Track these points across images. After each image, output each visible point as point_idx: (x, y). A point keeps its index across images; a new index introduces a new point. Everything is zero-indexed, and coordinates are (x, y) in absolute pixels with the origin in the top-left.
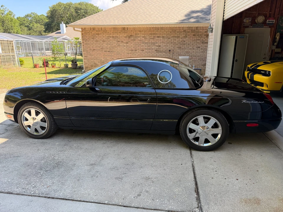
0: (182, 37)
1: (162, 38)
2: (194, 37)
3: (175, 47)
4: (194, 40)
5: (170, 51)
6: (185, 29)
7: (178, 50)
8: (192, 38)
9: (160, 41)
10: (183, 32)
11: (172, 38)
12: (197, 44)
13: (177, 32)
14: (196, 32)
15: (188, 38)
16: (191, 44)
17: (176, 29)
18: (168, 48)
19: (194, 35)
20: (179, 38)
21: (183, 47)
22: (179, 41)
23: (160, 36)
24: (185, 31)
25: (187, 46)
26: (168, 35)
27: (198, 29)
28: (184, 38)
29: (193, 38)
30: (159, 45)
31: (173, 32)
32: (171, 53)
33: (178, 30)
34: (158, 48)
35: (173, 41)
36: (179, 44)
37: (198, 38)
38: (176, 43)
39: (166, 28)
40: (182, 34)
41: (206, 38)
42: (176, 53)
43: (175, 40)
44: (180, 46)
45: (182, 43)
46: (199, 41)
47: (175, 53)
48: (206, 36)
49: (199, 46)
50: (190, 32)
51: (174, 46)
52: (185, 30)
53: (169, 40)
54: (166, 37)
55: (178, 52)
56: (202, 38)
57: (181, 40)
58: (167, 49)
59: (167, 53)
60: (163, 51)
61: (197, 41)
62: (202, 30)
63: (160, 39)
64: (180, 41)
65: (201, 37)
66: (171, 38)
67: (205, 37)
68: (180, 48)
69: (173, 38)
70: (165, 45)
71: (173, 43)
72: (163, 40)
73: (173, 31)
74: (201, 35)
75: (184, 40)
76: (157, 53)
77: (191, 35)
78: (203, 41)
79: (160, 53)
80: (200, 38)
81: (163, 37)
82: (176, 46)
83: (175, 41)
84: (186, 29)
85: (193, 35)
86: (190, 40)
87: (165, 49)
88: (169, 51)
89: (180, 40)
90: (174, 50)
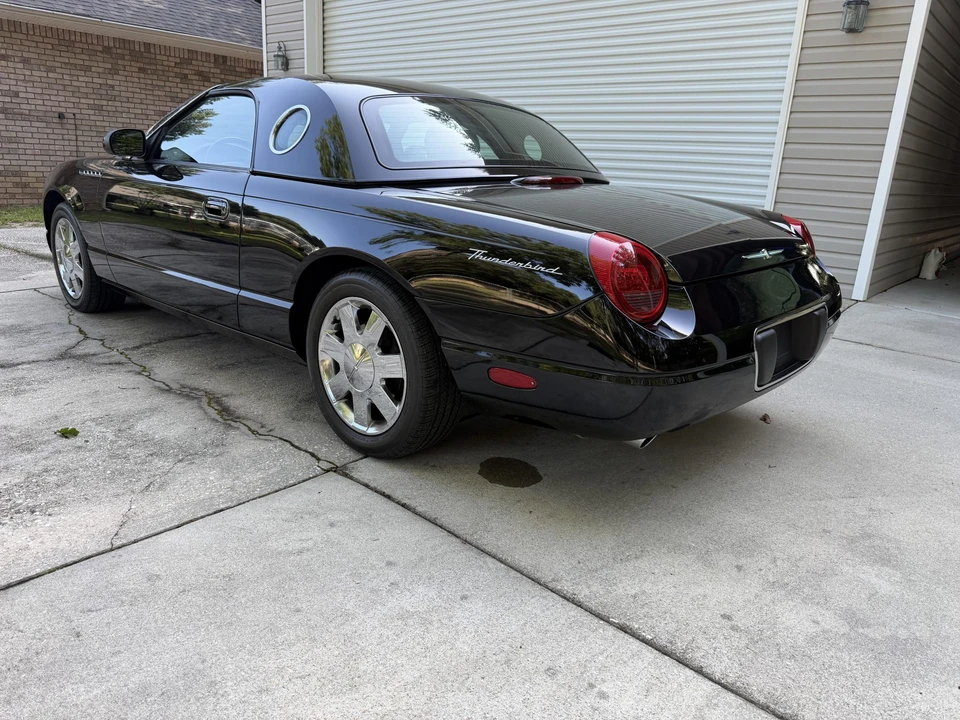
0: (101, 70)
1: (20, 65)
2: (142, 75)
3: (81, 106)
4: (143, 86)
5: (61, 116)
6: (106, 44)
7: (92, 118)
8: (136, 80)
9: (12, 76)
10: (102, 52)
11: (63, 71)
12: (157, 103)
13: (78, 51)
14: (147, 61)
15: (124, 78)
16: (135, 101)
17: (73, 38)
18: (50, 103)
19: (141, 70)
20: (88, 73)
21: (109, 108)
22: (91, 85)
23: (10, 53)
24: (107, 50)
25: (124, 104)
26: (45, 57)
27: (152, 50)
28: (110, 77)
29: (139, 78)
30: (13, 88)
31: (64, 48)
32: (68, 126)
33: (81, 42)
34: (8, 99)
35: (68, 83)
36: (94, 96)
37: (155, 82)
38: (82, 90)
39: (30, 26)
40: (99, 59)
41: (180, 85)
42: (87, 128)
43: (75, 78)
44: (97, 102)
45: (104, 92)
46: (160, 93)
47: (82, 128)
48: (181, 79)
49: (162, 109)
50: (126, 58)
51: (77, 100)
52: (109, 48)
53: (51, 75)
54: (39, 62)
55: (93, 123)
56: (168, 84)
57: (100, 81)
58: (49, 108)
59: (54, 126)
60: (33, 113)
61: (156, 93)
62: (165, 58)
63: (11, 64)
64: (95, 86)
65: (164, 78)
66: (58, 70)
67: (178, 80)
68: (100, 108)
69: (68, 71)
70: (39, 91)
71: (70, 89)
72: (28, 73)
73: (63, 43)
74: (163, 71)
75: (110, 82)
76: (8, 122)
77: (133, 69)
78: (175, 95)
79: (24, 123)
80: (162, 84)
81: (25, 61)
82: (83, 101)
83: (75, 83)
84: (112, 44)
85: (139, 69)
86: (130, 84)
87: (38, 108)
88: (57, 115)
89: (95, 80)
90: (78, 116)
